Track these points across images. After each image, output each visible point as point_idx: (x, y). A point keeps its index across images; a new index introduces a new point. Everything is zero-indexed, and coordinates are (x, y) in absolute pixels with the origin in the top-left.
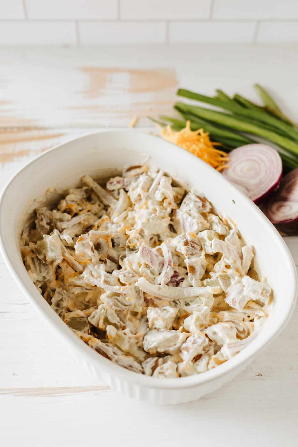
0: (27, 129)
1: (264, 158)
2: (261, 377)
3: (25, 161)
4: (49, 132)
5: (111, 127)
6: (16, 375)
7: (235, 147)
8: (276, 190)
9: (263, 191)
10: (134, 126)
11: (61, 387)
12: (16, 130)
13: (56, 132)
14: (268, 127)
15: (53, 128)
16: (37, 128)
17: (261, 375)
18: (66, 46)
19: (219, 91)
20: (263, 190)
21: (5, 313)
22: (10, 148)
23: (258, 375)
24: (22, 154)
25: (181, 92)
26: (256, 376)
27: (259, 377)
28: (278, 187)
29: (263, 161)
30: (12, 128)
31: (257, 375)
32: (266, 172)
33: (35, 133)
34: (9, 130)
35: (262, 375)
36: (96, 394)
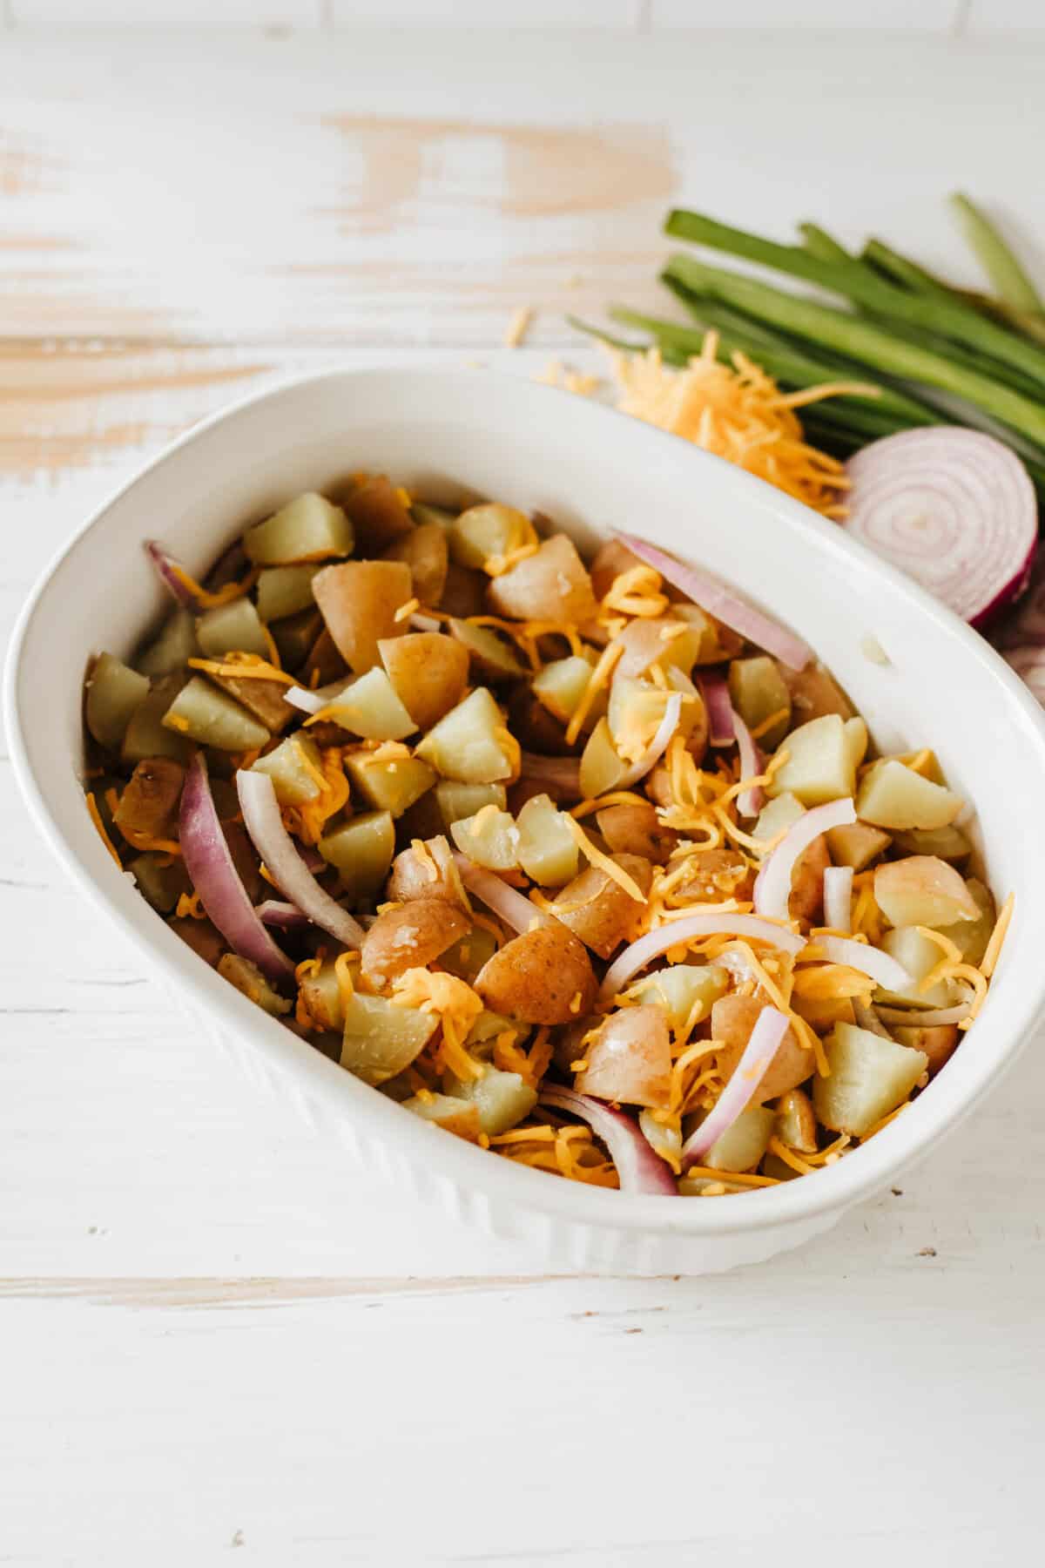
0: (139, 344)
1: (969, 479)
2: (934, 1259)
3: (131, 465)
4: (218, 359)
5: (435, 343)
6: (99, 1232)
7: (871, 437)
8: (1016, 597)
9: (973, 604)
10: (520, 343)
11: (253, 1279)
12: (96, 348)
13: (242, 357)
14: (981, 363)
15: (229, 345)
16: (172, 343)
17: (934, 1254)
18: (277, 32)
19: (807, 228)
20: (971, 601)
21: (63, 1015)
22: (76, 416)
23: (923, 1254)
24: (118, 437)
25: (680, 223)
26: (917, 1255)
27: (928, 1259)
28: (1024, 586)
29: (969, 493)
30: (84, 340)
31: (919, 1251)
32: (983, 529)
33: (164, 361)
34: (73, 348)
35: (938, 1252)
36: (371, 1306)
